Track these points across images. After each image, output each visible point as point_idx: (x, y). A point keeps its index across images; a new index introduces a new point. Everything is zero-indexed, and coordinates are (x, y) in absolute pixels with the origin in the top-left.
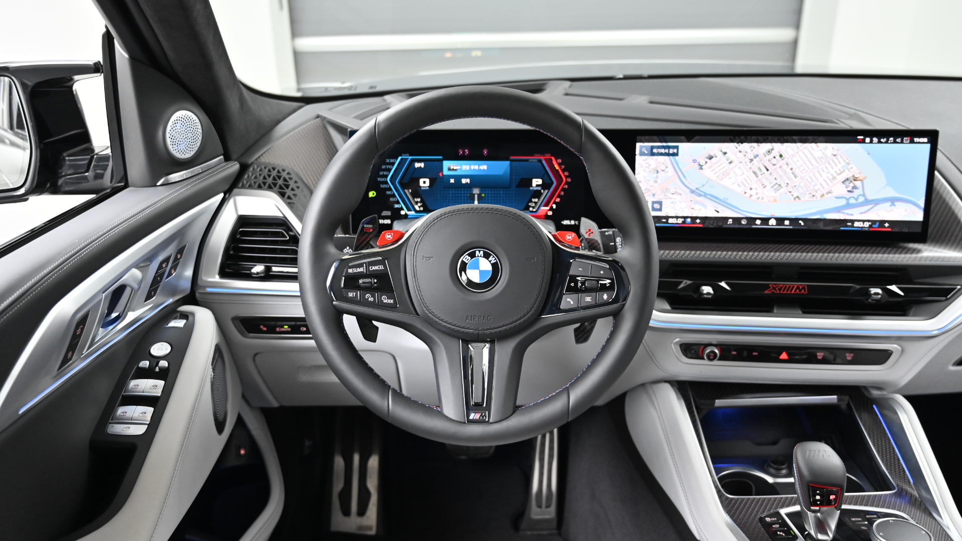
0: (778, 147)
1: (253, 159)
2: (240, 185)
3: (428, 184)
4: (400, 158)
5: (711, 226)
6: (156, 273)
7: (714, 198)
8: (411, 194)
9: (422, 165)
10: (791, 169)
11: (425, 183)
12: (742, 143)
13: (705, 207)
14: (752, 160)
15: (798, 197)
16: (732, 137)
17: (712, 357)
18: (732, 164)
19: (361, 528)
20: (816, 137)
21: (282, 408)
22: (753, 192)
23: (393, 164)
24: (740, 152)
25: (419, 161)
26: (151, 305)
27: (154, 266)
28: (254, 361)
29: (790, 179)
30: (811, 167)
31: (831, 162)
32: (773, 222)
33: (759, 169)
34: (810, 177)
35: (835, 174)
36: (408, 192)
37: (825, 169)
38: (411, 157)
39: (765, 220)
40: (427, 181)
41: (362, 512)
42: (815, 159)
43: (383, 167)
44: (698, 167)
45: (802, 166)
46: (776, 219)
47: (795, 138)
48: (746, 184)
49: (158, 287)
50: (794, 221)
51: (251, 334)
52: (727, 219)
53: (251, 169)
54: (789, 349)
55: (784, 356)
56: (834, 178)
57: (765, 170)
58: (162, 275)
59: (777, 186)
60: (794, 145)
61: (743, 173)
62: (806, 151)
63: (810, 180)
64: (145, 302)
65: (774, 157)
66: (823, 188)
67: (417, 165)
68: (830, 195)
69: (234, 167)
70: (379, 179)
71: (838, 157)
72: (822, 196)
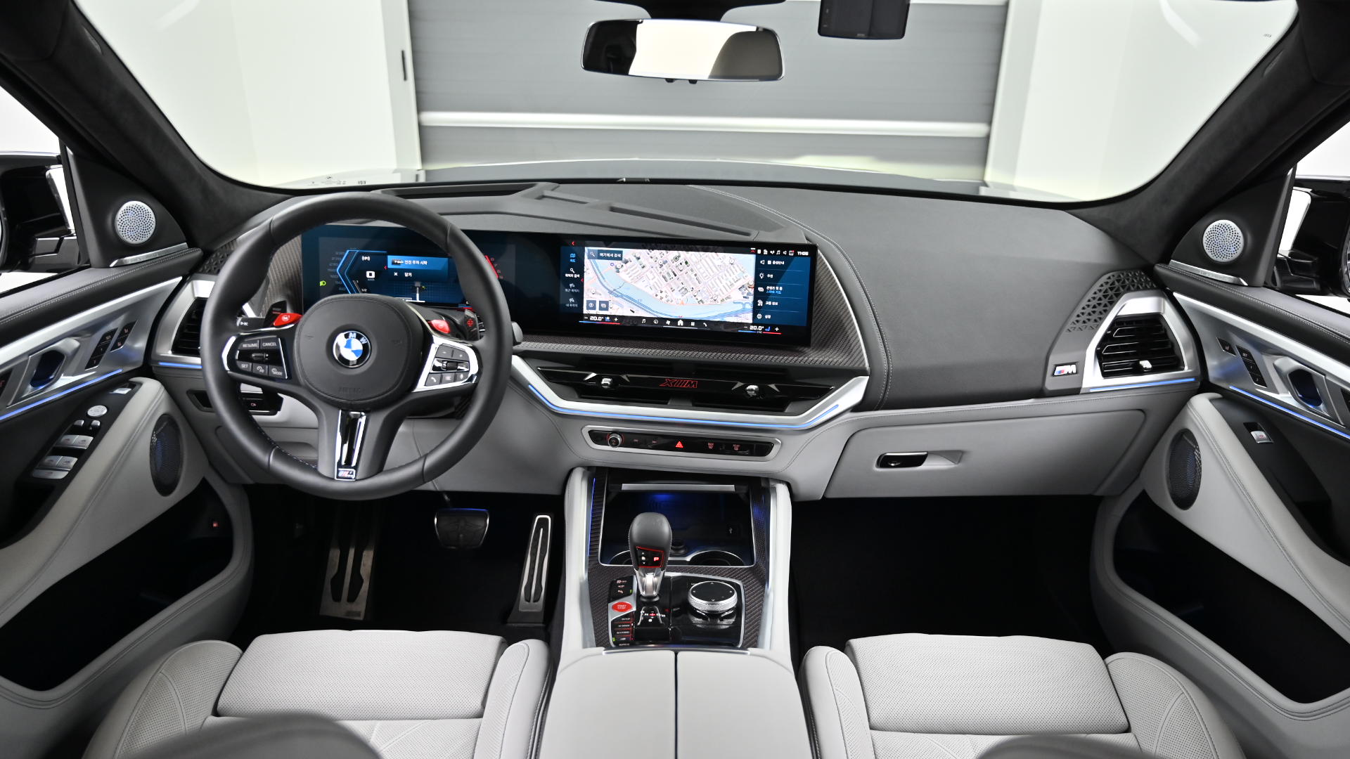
0: (684, 255)
1: (219, 247)
2: (201, 270)
3: (373, 276)
4: (348, 251)
5: (628, 325)
6: (99, 343)
7: (630, 299)
8: (358, 284)
9: (369, 258)
10: (696, 275)
11: (371, 275)
12: (653, 250)
13: (622, 307)
14: (661, 266)
15: (701, 301)
16: (644, 244)
17: (616, 444)
18: (645, 269)
19: (349, 613)
20: (716, 247)
21: (257, 485)
22: (663, 295)
23: (342, 256)
24: (651, 257)
25: (366, 255)
26: (94, 372)
27: (98, 336)
28: (216, 433)
29: (694, 284)
30: (712, 274)
31: (729, 270)
32: (680, 323)
33: (668, 273)
34: (712, 283)
35: (733, 282)
36: (356, 283)
37: (724, 277)
38: (358, 251)
39: (674, 321)
40: (373, 273)
41: (352, 597)
42: (715, 266)
43: (333, 259)
44: (615, 270)
45: (704, 272)
46: (683, 320)
47: (698, 247)
48: (657, 288)
49: (101, 357)
50: (699, 322)
51: (205, 408)
52: (641, 318)
53: (214, 256)
54: (684, 439)
55: (679, 445)
56: (732, 285)
57: (672, 275)
58: (105, 347)
59: (683, 290)
60: (697, 253)
61: (655, 277)
62: (707, 259)
63: (711, 286)
64: (86, 368)
65: (681, 264)
66: (723, 293)
67: (364, 258)
68: (728, 300)
69: (197, 253)
70: (329, 270)
71: (735, 266)
72: (722, 300)
